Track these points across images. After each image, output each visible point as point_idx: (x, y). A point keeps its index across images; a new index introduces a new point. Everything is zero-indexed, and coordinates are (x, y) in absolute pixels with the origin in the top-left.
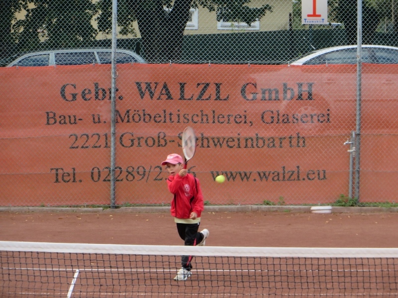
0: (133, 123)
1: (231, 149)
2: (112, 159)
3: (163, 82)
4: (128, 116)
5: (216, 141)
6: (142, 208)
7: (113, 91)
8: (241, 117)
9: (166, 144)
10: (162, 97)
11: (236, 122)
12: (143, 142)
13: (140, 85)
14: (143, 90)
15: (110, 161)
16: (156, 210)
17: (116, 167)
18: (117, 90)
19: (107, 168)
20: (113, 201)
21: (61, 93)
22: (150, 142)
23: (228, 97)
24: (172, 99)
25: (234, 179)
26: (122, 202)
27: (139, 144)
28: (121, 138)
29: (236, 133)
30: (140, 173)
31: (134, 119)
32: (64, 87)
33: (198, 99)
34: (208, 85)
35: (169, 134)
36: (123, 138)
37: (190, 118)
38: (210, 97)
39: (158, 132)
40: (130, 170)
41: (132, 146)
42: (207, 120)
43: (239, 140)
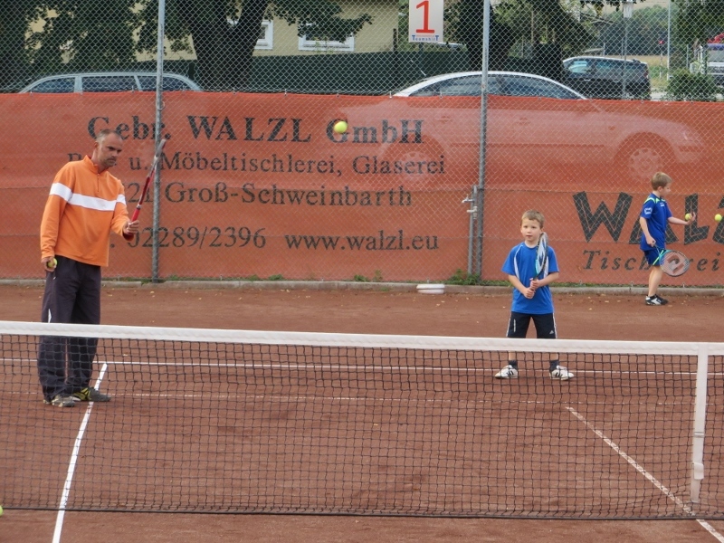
0: (183, 170)
1: (313, 206)
2: (155, 217)
3: (224, 116)
4: (177, 161)
5: (293, 195)
6: (195, 282)
7: (157, 127)
8: (326, 164)
9: (226, 198)
10: (223, 136)
11: (320, 171)
12: (195, 196)
13: (193, 120)
14: (198, 126)
15: (152, 220)
16: (212, 285)
17: (160, 226)
18: (163, 126)
19: (148, 229)
20: (155, 273)
21: (89, 129)
22: (206, 196)
23: (309, 138)
24: (235, 139)
25: (315, 246)
26: (167, 275)
27: (191, 197)
28: (167, 190)
29: (319, 185)
30: (193, 236)
31: (184, 165)
32: (93, 120)
33: (269, 140)
34: (283, 120)
35: (231, 186)
36: (170, 189)
37: (258, 164)
38: (285, 137)
39: (216, 182)
40: (179, 232)
41: (181, 200)
42: (282, 167)
43: (323, 194)
